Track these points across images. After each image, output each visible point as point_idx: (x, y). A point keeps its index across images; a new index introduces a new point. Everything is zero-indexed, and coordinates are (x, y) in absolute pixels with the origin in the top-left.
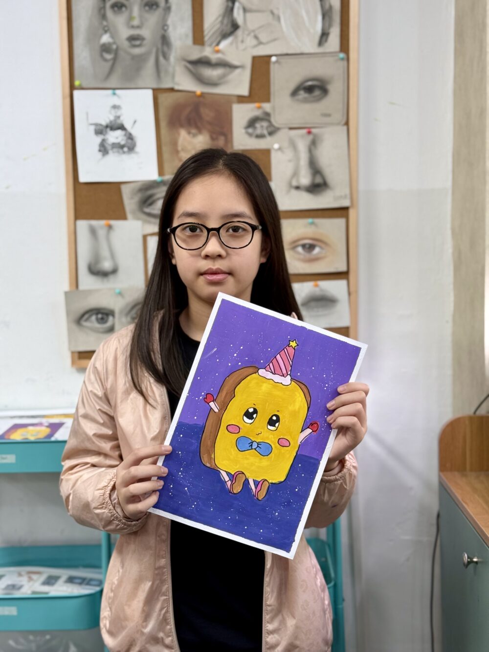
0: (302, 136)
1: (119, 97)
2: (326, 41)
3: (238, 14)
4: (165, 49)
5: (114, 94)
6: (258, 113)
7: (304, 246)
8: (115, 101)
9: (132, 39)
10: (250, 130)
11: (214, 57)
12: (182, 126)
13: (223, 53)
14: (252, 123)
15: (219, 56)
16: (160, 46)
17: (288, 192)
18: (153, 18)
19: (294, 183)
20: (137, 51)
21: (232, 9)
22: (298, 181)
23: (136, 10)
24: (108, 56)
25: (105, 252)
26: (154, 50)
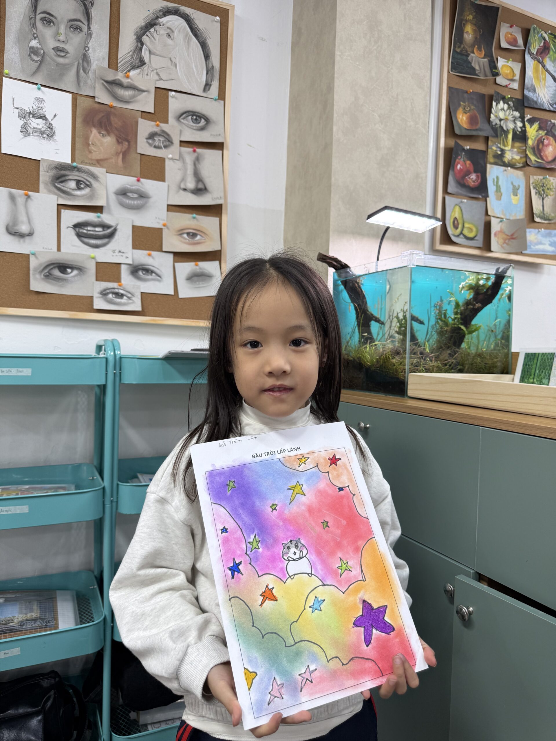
0: (189, 153)
1: (43, 92)
2: (209, 90)
3: (145, 53)
4: (85, 64)
5: (39, 89)
6: (156, 130)
7: (188, 234)
8: (39, 94)
9: (57, 49)
10: (150, 141)
11: (125, 81)
12: (94, 126)
13: (131, 80)
14: (152, 136)
15: (129, 80)
16: (81, 61)
17: (178, 192)
18: (76, 39)
19: (183, 186)
20: (61, 60)
21: (141, 49)
22: (185, 185)
23: (62, 29)
24: (36, 58)
25: (23, 217)
26: (76, 63)
